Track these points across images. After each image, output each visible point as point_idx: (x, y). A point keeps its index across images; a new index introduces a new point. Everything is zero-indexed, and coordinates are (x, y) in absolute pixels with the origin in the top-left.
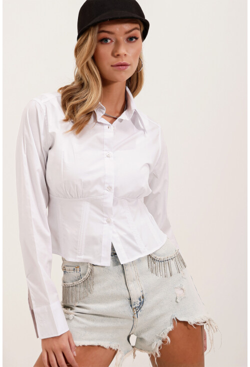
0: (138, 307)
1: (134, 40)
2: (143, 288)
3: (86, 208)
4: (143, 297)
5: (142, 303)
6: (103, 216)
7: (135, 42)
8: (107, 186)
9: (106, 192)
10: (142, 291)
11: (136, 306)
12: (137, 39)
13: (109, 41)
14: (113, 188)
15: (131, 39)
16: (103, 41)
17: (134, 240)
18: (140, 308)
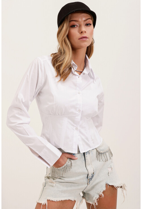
0: (91, 178)
1: (89, 25)
2: (94, 168)
3: (66, 121)
4: (94, 173)
5: (93, 176)
6: (74, 126)
7: (89, 26)
8: (78, 109)
9: (77, 112)
10: (94, 170)
11: (90, 178)
12: (90, 24)
13: (76, 26)
14: (81, 111)
15: (87, 25)
16: (73, 26)
17: (88, 140)
18: (91, 179)
